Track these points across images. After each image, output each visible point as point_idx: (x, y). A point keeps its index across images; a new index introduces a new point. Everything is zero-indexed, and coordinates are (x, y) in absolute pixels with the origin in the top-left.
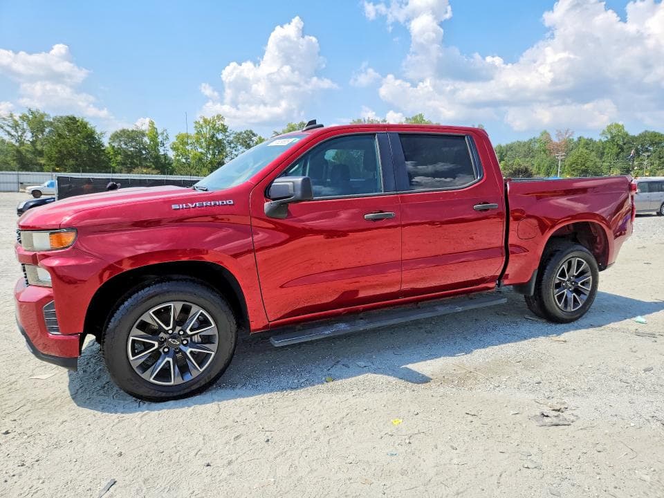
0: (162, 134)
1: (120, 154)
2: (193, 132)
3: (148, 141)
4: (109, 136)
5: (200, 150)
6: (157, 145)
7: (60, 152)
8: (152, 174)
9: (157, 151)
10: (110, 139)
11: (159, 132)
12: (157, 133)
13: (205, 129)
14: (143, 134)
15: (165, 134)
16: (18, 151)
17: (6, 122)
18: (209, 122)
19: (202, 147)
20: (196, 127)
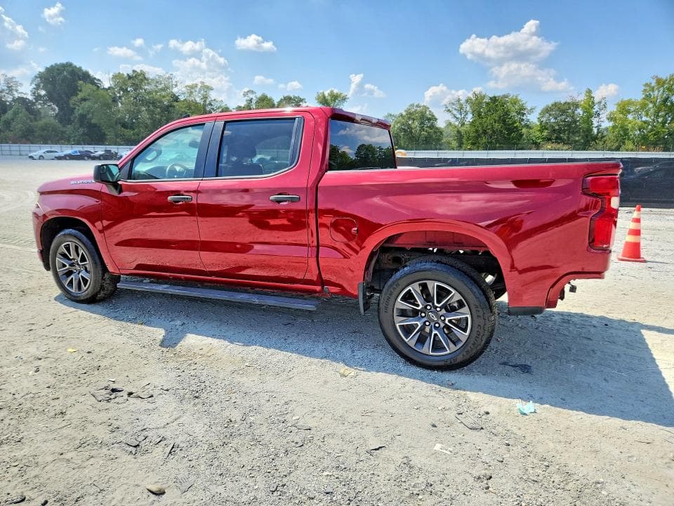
0: (600, 102)
1: (547, 129)
2: (639, 97)
3: (581, 113)
4: (540, 112)
5: (644, 119)
6: (590, 116)
7: (477, 131)
8: (562, 150)
9: (590, 124)
10: (540, 114)
11: (596, 100)
12: (593, 103)
13: (656, 92)
14: (577, 106)
15: (603, 103)
16: (459, 132)
17: (454, 106)
18: (664, 83)
19: (647, 115)
20: (645, 90)
